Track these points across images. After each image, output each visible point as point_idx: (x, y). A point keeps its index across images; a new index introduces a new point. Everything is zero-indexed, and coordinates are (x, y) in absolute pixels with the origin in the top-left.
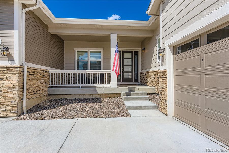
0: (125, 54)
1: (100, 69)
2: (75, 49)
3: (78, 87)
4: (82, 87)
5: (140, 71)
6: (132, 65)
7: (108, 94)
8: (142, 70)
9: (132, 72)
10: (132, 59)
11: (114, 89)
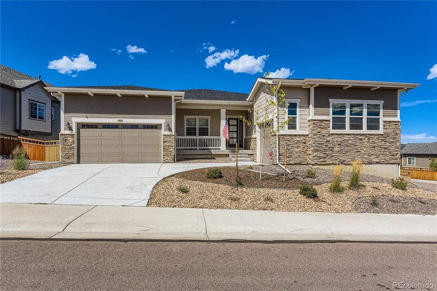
0: (231, 121)
1: (207, 135)
2: (184, 116)
3: (197, 149)
4: (199, 149)
5: (244, 137)
6: (237, 132)
7: (219, 155)
8: (246, 136)
9: (237, 138)
10: (237, 125)
11: (223, 151)
